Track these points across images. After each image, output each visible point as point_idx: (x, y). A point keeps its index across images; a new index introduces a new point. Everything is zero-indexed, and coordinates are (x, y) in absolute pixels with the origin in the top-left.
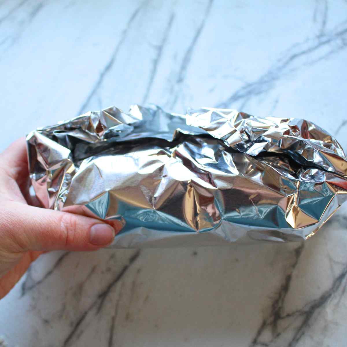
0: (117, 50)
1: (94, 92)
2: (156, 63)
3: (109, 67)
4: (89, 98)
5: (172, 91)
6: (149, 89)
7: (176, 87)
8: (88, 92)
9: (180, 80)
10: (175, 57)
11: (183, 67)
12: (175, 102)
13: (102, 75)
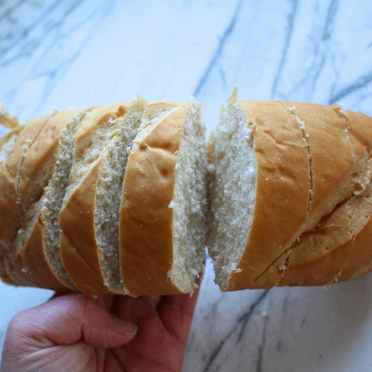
0: (238, 7)
1: (213, 63)
2: (291, 18)
3: (229, 31)
4: (208, 72)
5: (316, 51)
6: (285, 52)
7: (322, 46)
8: (205, 63)
9: (326, 36)
10: (317, 8)
11: (329, 20)
12: (322, 64)
13: (222, 41)
